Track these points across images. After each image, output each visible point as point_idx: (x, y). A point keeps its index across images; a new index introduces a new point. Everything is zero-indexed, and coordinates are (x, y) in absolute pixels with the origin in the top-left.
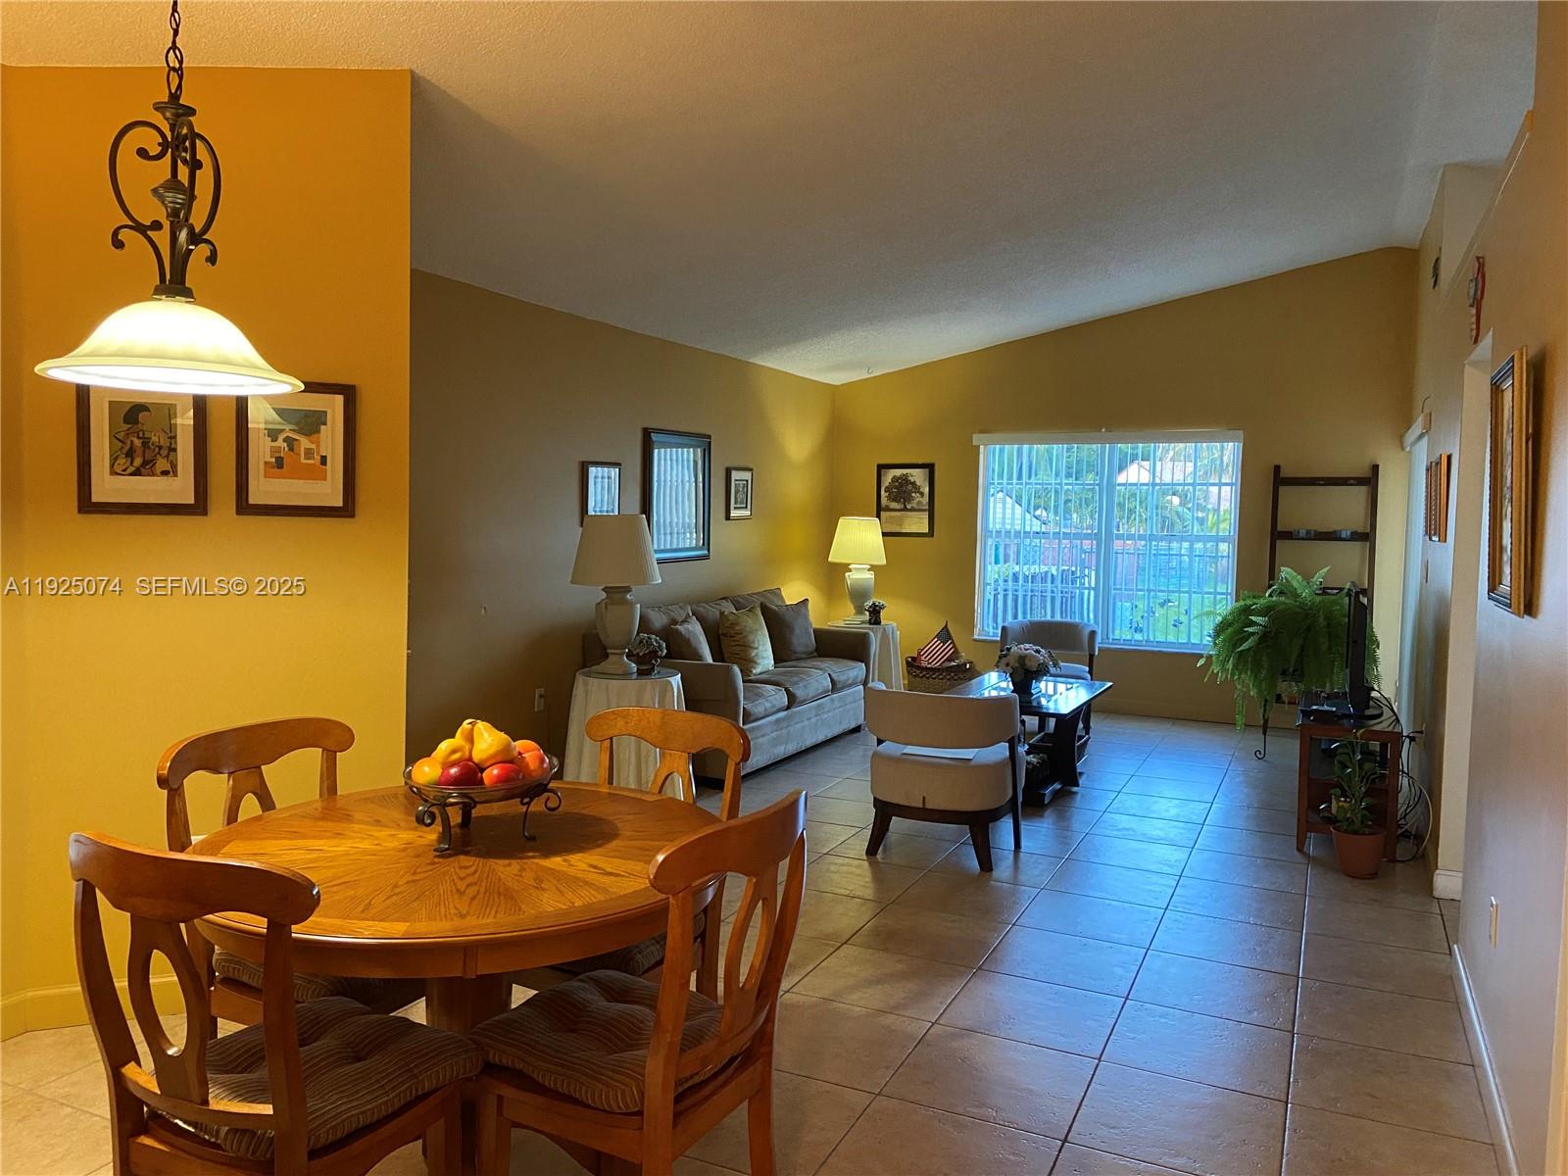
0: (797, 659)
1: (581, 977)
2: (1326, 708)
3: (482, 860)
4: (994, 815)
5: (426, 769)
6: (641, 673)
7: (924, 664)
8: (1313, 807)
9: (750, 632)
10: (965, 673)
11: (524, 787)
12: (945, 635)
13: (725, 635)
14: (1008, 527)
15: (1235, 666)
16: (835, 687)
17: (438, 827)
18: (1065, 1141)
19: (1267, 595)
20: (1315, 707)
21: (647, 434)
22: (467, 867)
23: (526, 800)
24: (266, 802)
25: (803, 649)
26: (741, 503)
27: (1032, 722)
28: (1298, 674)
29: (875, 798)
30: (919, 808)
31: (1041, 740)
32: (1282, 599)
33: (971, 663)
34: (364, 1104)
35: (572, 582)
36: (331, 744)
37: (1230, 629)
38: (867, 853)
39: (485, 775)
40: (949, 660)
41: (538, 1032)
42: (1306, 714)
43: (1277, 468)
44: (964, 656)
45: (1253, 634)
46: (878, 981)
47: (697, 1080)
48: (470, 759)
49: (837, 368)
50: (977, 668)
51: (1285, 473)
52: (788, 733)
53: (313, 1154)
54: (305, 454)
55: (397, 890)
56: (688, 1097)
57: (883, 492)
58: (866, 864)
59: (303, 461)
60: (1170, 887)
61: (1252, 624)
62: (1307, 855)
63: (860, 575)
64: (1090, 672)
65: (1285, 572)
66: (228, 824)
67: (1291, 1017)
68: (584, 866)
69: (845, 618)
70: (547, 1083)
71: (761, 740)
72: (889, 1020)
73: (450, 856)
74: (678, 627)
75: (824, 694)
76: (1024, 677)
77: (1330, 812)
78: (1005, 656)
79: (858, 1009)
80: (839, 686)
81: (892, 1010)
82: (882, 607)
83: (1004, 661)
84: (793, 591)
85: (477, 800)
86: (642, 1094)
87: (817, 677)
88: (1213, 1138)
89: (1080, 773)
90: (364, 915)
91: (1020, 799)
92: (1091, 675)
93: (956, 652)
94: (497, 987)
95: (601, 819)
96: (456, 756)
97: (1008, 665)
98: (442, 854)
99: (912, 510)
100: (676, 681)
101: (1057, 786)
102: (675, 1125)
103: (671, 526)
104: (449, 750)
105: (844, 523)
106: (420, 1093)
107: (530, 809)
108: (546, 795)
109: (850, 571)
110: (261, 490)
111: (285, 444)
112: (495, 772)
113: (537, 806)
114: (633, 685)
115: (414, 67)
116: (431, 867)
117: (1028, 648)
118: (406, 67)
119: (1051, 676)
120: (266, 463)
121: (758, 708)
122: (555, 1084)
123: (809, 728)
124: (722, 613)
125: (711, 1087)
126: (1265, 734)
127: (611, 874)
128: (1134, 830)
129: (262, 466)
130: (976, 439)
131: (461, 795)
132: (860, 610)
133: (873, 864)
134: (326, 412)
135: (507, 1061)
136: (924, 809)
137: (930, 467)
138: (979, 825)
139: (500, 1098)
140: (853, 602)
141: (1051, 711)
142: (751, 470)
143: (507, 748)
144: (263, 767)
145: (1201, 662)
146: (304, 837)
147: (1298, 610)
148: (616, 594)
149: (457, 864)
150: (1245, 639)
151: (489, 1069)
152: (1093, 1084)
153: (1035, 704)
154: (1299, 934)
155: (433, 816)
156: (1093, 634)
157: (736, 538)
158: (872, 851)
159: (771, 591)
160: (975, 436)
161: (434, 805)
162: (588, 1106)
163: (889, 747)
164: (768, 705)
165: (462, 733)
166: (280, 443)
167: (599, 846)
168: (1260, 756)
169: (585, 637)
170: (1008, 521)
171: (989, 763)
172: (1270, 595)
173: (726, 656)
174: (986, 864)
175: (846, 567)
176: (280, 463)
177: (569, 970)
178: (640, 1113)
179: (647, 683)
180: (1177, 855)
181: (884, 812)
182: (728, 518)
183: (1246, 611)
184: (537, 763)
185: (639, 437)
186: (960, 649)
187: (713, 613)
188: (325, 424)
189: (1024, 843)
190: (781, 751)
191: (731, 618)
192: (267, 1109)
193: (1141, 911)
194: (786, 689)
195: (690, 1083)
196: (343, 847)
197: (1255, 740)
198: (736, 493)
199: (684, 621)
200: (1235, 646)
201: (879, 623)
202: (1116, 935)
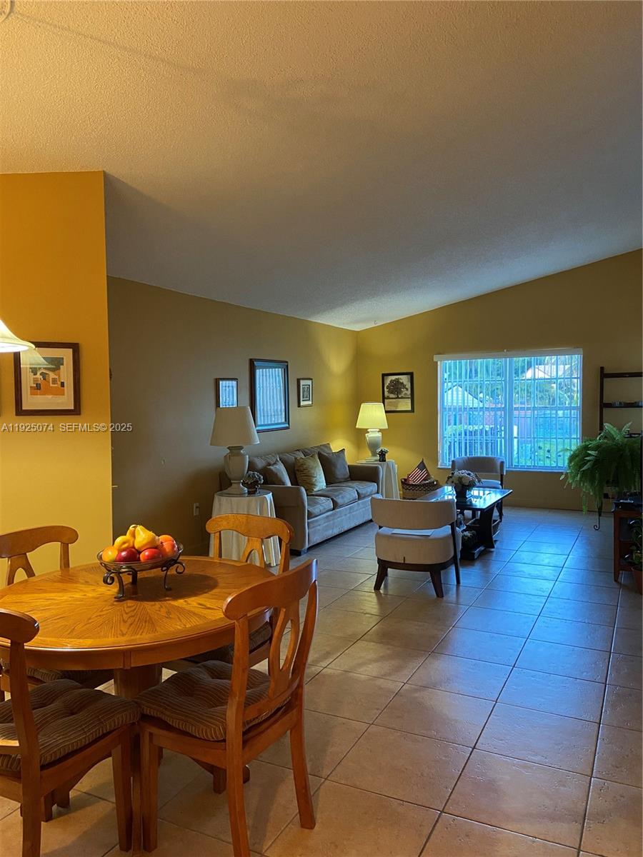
0: (340, 482)
1: (199, 665)
2: (629, 501)
3: (139, 603)
4: (444, 566)
5: (110, 553)
6: (250, 493)
7: (411, 483)
8: (622, 556)
9: (312, 469)
10: (432, 487)
11: (163, 561)
12: (422, 466)
13: (298, 470)
14: (455, 404)
15: (581, 478)
16: (360, 497)
17: (116, 584)
18: (474, 748)
19: (598, 438)
20: (621, 501)
21: (252, 362)
22: (130, 607)
23: (164, 568)
24: (30, 573)
25: (343, 477)
26: (307, 397)
27: (468, 513)
28: (616, 482)
29: (378, 559)
30: (400, 563)
31: (474, 523)
32: (606, 441)
33: (437, 481)
34: (72, 739)
35: (211, 444)
36: (65, 540)
37: (577, 459)
38: (375, 589)
39: (141, 555)
40: (425, 480)
41: (172, 697)
42: (617, 505)
43: (602, 368)
44: (433, 477)
45: (589, 461)
46: (376, 661)
47: (257, 721)
48: (134, 547)
49: (357, 322)
50: (441, 484)
51: (607, 371)
52: (334, 523)
53: (43, 767)
54: (53, 381)
55: (90, 621)
56: (250, 733)
57: (386, 389)
58: (374, 595)
59: (51, 385)
60: (541, 602)
61: (589, 455)
62: (620, 584)
63: (374, 435)
64: (501, 484)
65: (607, 426)
66: (9, 584)
67: (605, 675)
68: (195, 604)
69: (366, 459)
70: (174, 725)
71: (318, 527)
72: (381, 682)
73: (124, 600)
74: (271, 467)
75: (354, 501)
76: (462, 489)
77: (632, 559)
78: (451, 477)
79: (363, 676)
80: (362, 496)
81: (382, 677)
82: (386, 452)
83: (451, 480)
84: (338, 444)
85: (137, 569)
86: (225, 729)
87: (349, 492)
88: (557, 744)
89: (496, 541)
90: (70, 636)
91: (459, 557)
92: (502, 485)
93: (429, 475)
94: (154, 671)
95: (209, 577)
96: (126, 545)
97: (453, 482)
98: (119, 599)
99: (402, 398)
100: (269, 497)
101: (482, 548)
102: (243, 748)
103: (267, 412)
104: (122, 542)
105: (363, 406)
106: (105, 732)
107: (168, 573)
108: (176, 565)
109: (368, 432)
110: (29, 402)
111: (41, 377)
112: (147, 553)
113: (172, 571)
114: (246, 499)
115: (105, 169)
116: (110, 607)
117: (464, 473)
118: (100, 170)
119: (478, 487)
120: (31, 387)
121: (316, 510)
122: (179, 725)
123: (346, 520)
124: (296, 459)
125: (266, 725)
126: (600, 515)
127: (209, 608)
128: (524, 572)
129: (29, 389)
130: (436, 358)
131: (127, 567)
132: (374, 454)
133: (378, 595)
134: (63, 358)
135: (154, 713)
136: (404, 564)
137: (411, 375)
138: (435, 571)
139: (151, 734)
140: (370, 449)
141: (478, 507)
142: (312, 379)
143: (153, 540)
144: (27, 554)
145: (562, 477)
146: (45, 591)
147: (614, 447)
148: (235, 450)
149: (125, 605)
150: (585, 464)
151: (145, 718)
152: (491, 716)
153: (468, 503)
154: (612, 628)
155: (113, 579)
156: (502, 463)
157: (305, 416)
158: (377, 587)
159: (324, 445)
160: (435, 356)
161: (113, 573)
162: (196, 737)
163: (385, 530)
164: (322, 508)
165: (130, 533)
166: (38, 376)
167: (206, 593)
168: (597, 528)
169: (220, 474)
170: (455, 401)
171: (440, 537)
172: (600, 439)
173: (299, 481)
174: (440, 593)
175: (366, 431)
176: (38, 387)
177: (194, 660)
178: (224, 741)
179: (252, 498)
180: (547, 586)
181: (384, 566)
182: (299, 406)
183: (586, 448)
184: (170, 548)
185: (248, 362)
186: (431, 474)
187: (291, 458)
188: (63, 364)
189: (461, 581)
190: (331, 533)
191: (301, 461)
192: (16, 743)
193: (526, 617)
194: (332, 499)
195: (254, 723)
196: (65, 597)
197: (594, 519)
198: (304, 392)
199: (275, 464)
200: (580, 467)
201: (385, 461)
202: (509, 631)
